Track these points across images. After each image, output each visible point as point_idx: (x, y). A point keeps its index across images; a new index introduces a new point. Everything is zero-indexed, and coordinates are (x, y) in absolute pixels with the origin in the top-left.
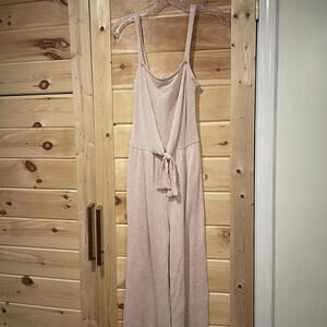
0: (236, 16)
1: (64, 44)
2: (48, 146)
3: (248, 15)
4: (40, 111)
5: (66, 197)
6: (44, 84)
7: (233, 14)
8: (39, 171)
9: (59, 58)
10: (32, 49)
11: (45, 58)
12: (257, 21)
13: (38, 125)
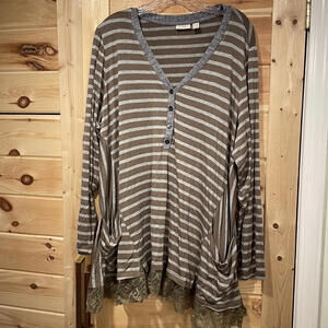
0: (279, 23)
1: (51, 52)
2: (27, 180)
3: (295, 22)
4: (19, 135)
5: (49, 246)
6: (24, 102)
7: (274, 20)
8: (15, 211)
9: (44, 69)
10: (10, 55)
11: (26, 68)
12: (308, 30)
13: (15, 153)
